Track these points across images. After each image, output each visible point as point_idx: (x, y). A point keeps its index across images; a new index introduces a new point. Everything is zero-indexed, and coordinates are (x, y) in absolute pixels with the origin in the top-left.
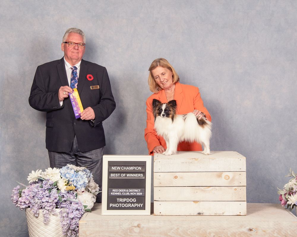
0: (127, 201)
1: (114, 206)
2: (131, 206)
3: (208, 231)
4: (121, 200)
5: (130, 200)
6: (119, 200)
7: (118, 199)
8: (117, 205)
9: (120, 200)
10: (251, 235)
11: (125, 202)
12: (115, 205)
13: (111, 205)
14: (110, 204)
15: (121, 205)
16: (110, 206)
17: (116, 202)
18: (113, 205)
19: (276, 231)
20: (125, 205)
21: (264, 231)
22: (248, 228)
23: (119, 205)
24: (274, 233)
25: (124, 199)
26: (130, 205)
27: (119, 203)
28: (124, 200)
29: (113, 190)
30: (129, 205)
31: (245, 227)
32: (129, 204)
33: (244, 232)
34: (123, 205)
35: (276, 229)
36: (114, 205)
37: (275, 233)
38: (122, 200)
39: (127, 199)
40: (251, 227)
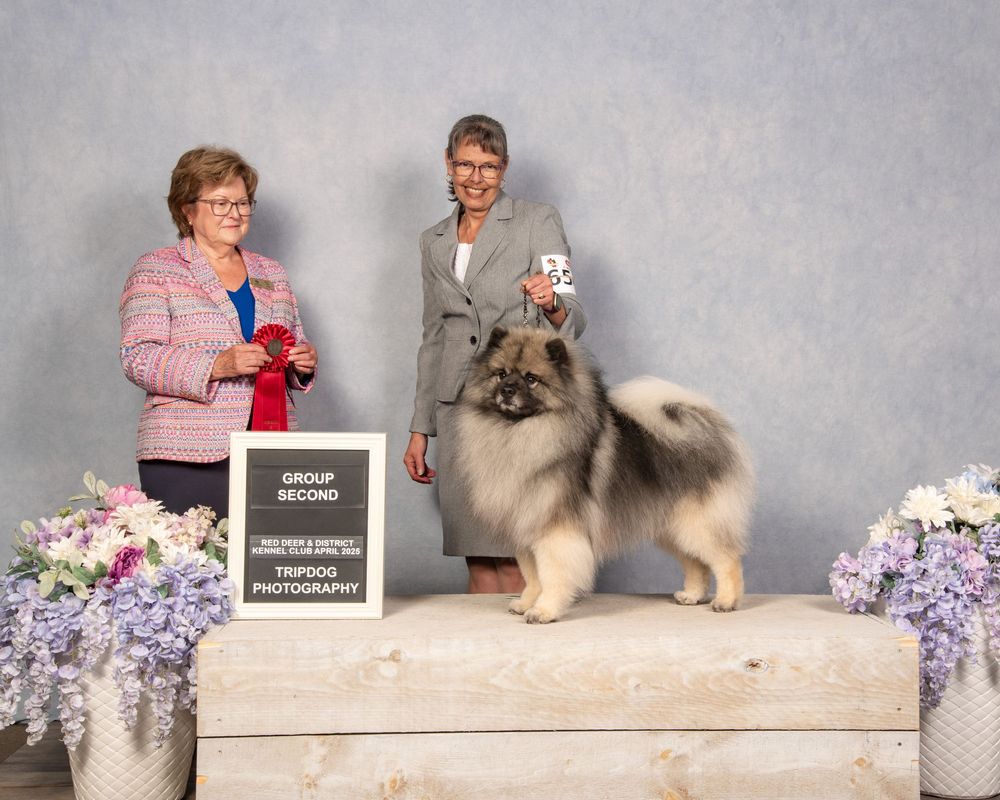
0: (308, 576)
1: (267, 590)
2: (321, 589)
3: (621, 670)
4: (289, 573)
5: (316, 572)
6: (282, 571)
7: (279, 569)
8: (277, 588)
9: (286, 572)
10: (753, 680)
11: (303, 579)
12: (270, 588)
13: (256, 587)
14: (255, 585)
15: (289, 587)
16: (255, 589)
17: (272, 578)
18: (264, 588)
19: (834, 667)
20: (301, 588)
21: (797, 669)
22: (746, 659)
23: (284, 587)
24: (828, 675)
25: (300, 568)
26: (318, 589)
27: (283, 580)
28: (300, 571)
29: (264, 542)
30: (314, 588)
31: (735, 657)
32: (314, 584)
33: (731, 672)
34: (296, 588)
35: (831, 660)
36: (267, 586)
37: (830, 672)
38: (293, 573)
39: (309, 568)
40: (755, 657)
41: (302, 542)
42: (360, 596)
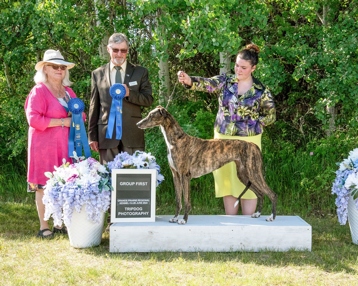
42: (149, 216)
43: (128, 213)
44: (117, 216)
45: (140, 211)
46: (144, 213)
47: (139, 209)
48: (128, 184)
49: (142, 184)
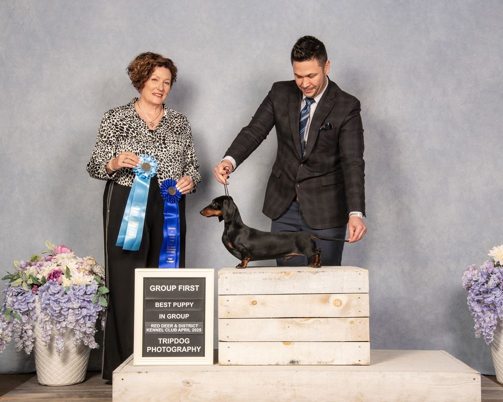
0: (175, 343)
1: (154, 351)
2: (182, 350)
4: (165, 341)
5: (179, 341)
6: (162, 340)
7: (160, 339)
8: (159, 349)
11: (172, 345)
12: (156, 349)
14: (148, 348)
15: (165, 349)
16: (148, 350)
17: (157, 344)
20: (171, 349)
26: (180, 350)
27: (162, 345)
28: (171, 340)
29: (152, 325)
30: (178, 349)
32: (178, 347)
34: (169, 349)
36: (154, 348)
38: (167, 342)
39: (175, 339)
41: (171, 325)
42: (202, 354)
43: (164, 348)
44: (145, 354)
45: (186, 345)
46: (193, 349)
47: (184, 341)
48: (163, 288)
49: (190, 288)
